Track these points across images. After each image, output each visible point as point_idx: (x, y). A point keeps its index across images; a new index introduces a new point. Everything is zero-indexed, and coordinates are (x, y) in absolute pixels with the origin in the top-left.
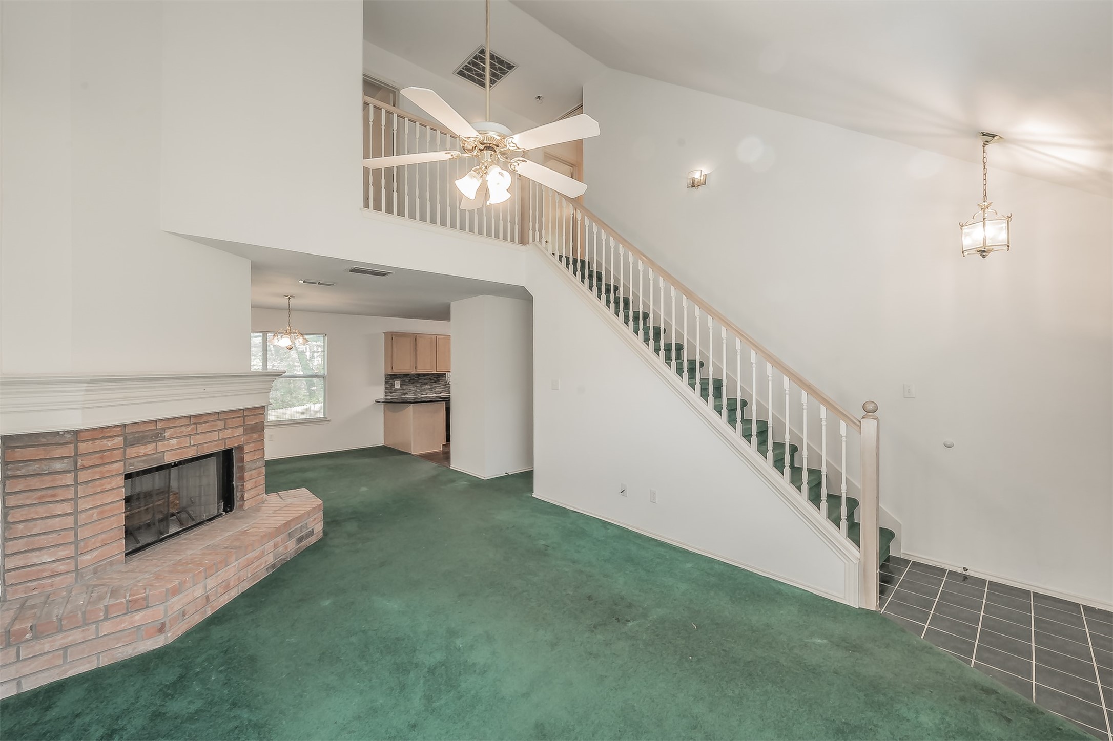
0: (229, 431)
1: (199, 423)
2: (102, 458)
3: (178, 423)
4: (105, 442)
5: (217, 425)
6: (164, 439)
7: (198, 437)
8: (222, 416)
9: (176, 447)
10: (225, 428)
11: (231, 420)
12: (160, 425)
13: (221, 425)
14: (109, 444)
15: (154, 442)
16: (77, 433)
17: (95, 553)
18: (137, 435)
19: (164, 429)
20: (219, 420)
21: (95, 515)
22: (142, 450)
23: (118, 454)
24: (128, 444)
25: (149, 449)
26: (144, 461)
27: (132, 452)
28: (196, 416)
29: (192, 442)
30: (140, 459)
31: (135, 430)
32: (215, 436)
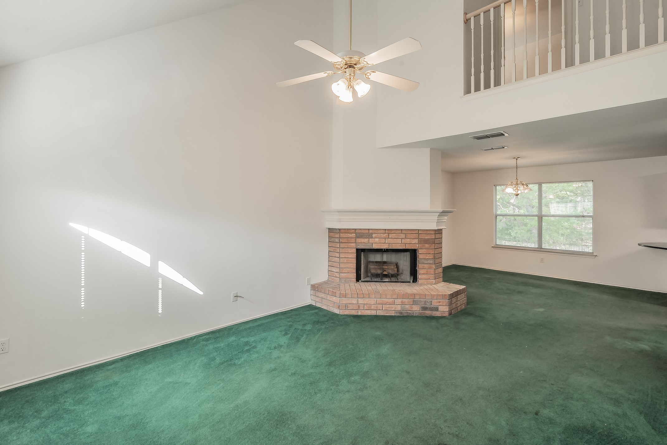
0: (409, 240)
1: (390, 233)
2: (348, 240)
3: (379, 232)
4: (349, 234)
5: (400, 236)
6: (372, 238)
7: (389, 240)
8: (403, 232)
9: (378, 242)
10: (406, 238)
11: (409, 234)
12: (370, 231)
13: (403, 236)
14: (350, 235)
15: (368, 238)
16: (340, 229)
17: (345, 274)
18: (361, 234)
19: (372, 233)
20: (402, 233)
21: (345, 261)
22: (363, 240)
23: (353, 240)
24: (357, 237)
25: (366, 240)
26: (363, 245)
27: (359, 240)
28: (388, 230)
29: (386, 241)
30: (362, 244)
31: (360, 232)
32: (399, 241)
